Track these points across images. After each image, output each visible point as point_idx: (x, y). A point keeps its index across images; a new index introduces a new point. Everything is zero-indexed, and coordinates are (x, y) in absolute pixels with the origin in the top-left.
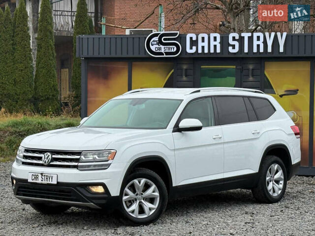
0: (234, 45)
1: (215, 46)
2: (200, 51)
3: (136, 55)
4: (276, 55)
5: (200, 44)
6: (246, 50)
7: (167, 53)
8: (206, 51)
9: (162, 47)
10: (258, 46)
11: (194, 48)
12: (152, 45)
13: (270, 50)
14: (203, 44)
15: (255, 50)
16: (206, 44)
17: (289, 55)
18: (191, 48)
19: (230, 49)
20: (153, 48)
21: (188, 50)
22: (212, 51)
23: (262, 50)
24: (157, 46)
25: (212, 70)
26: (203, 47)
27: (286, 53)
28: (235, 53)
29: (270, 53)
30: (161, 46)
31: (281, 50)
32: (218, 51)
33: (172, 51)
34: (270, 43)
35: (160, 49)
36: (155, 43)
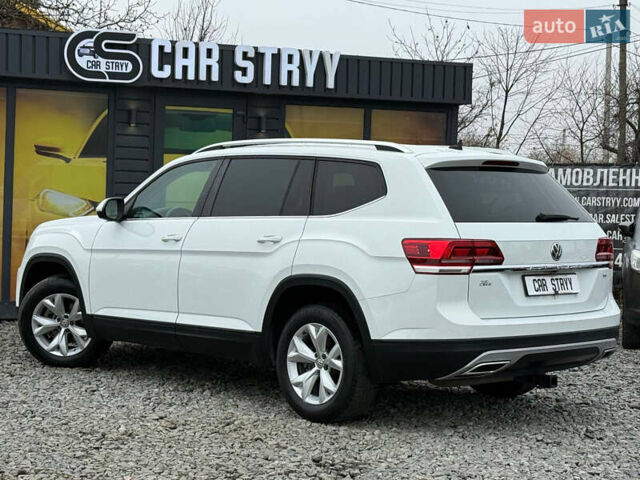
0: (246, 69)
1: (209, 68)
2: (179, 75)
4: (319, 93)
5: (180, 62)
6: (267, 80)
7: (112, 75)
8: (191, 76)
9: (103, 61)
11: (167, 68)
12: (81, 55)
13: (310, 82)
14: (185, 62)
15: (284, 81)
16: (190, 62)
17: (342, 94)
18: (161, 68)
19: (238, 75)
20: (82, 62)
21: (156, 72)
22: (203, 77)
24: (91, 58)
25: (185, 115)
26: (185, 68)
27: (337, 91)
28: (245, 85)
29: (309, 88)
30: (100, 59)
31: (331, 84)
32: (215, 77)
33: (124, 71)
34: (311, 70)
35: (97, 64)
36: (88, 51)
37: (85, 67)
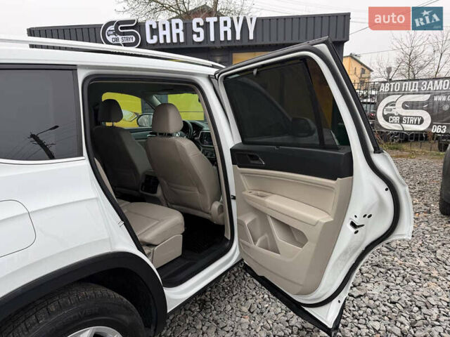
0: (199, 33)
1: (178, 35)
2: (162, 41)
4: (245, 43)
5: (161, 33)
6: (212, 39)
8: (168, 41)
10: (226, 32)
11: (155, 37)
13: (238, 37)
14: (165, 33)
15: (222, 38)
16: (167, 33)
17: (259, 42)
18: (152, 38)
19: (195, 36)
21: (149, 41)
22: (175, 40)
23: (229, 38)
26: (165, 36)
27: (256, 41)
28: (200, 43)
29: (238, 40)
31: (251, 37)
32: (182, 40)
34: (238, 28)
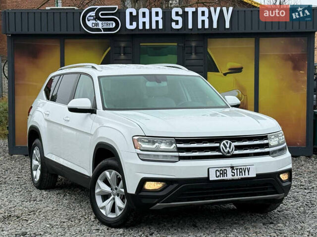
0: (178, 21)
1: (157, 22)
2: (141, 27)
3: (71, 32)
4: (221, 31)
5: (141, 20)
6: (190, 26)
7: (105, 30)
8: (147, 27)
9: (100, 23)
11: (135, 24)
12: (89, 20)
13: (215, 26)
14: (144, 20)
15: (200, 26)
16: (147, 20)
17: (235, 31)
18: (131, 24)
19: (173, 24)
20: (89, 24)
21: (128, 26)
22: (154, 27)
23: (207, 26)
24: (94, 22)
25: (150, 48)
26: (144, 23)
27: (232, 29)
28: (178, 30)
29: (215, 29)
30: (98, 22)
31: (227, 26)
32: (161, 27)
33: (111, 27)
34: (215, 18)
35: (97, 25)
36: (92, 18)
37: (91, 26)
